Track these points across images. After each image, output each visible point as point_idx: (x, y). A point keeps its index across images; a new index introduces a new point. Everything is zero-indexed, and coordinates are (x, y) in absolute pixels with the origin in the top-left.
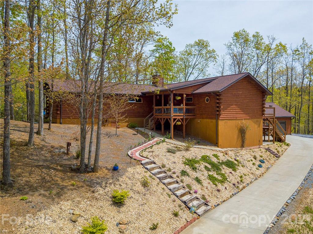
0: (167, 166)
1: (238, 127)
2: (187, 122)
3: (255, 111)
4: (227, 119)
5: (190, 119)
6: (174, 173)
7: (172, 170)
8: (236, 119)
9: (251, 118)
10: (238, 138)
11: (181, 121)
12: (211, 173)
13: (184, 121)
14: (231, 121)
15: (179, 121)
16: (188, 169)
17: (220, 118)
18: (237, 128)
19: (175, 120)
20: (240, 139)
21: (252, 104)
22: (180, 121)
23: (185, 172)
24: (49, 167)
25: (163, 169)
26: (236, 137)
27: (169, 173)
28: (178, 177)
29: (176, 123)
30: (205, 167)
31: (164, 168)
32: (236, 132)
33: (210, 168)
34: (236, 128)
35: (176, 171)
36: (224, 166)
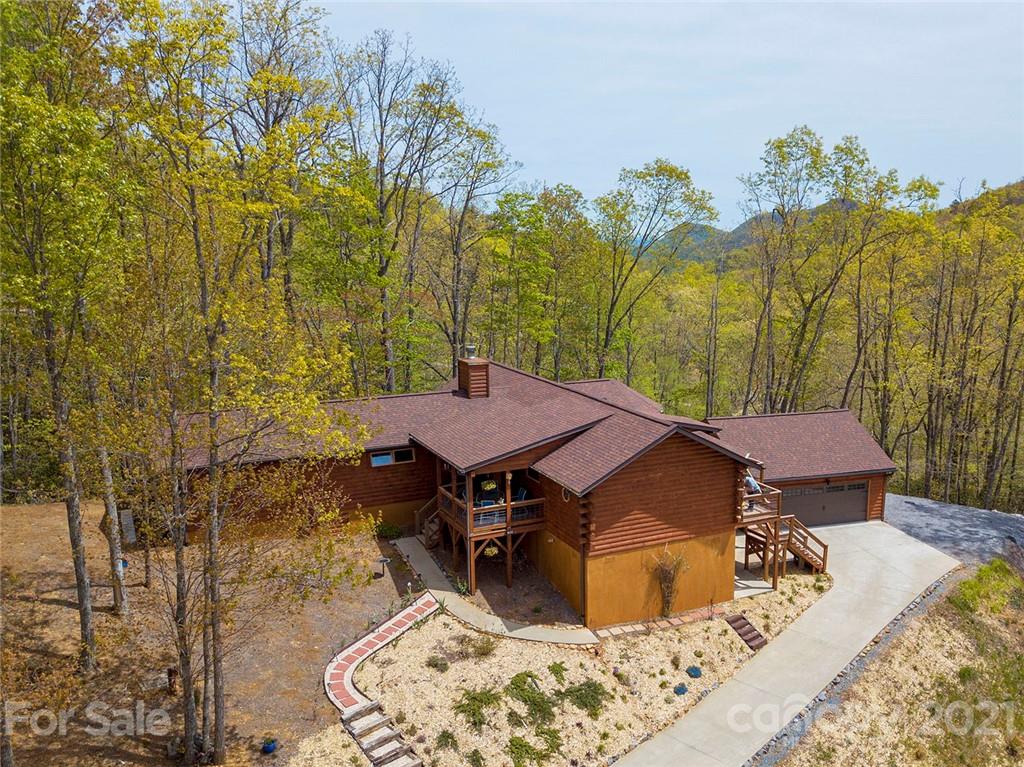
0: (409, 717)
1: (650, 565)
2: (516, 544)
3: (710, 515)
4: (611, 553)
5: (528, 533)
6: (421, 740)
7: (419, 731)
8: (642, 547)
9: (692, 536)
10: (649, 595)
11: (499, 543)
12: (519, 733)
13: (509, 544)
14: (626, 555)
15: (492, 544)
16: (460, 726)
17: (590, 554)
18: (647, 569)
19: (478, 544)
20: (657, 596)
21: (699, 498)
22: (495, 545)
23: (450, 736)
24: (119, 752)
25: (399, 728)
26: (642, 591)
27: (409, 740)
28: (427, 751)
29: (484, 550)
30: (510, 714)
31: (400, 726)
32: (644, 580)
33: (524, 715)
34: (644, 570)
35: (427, 735)
36: (567, 703)
